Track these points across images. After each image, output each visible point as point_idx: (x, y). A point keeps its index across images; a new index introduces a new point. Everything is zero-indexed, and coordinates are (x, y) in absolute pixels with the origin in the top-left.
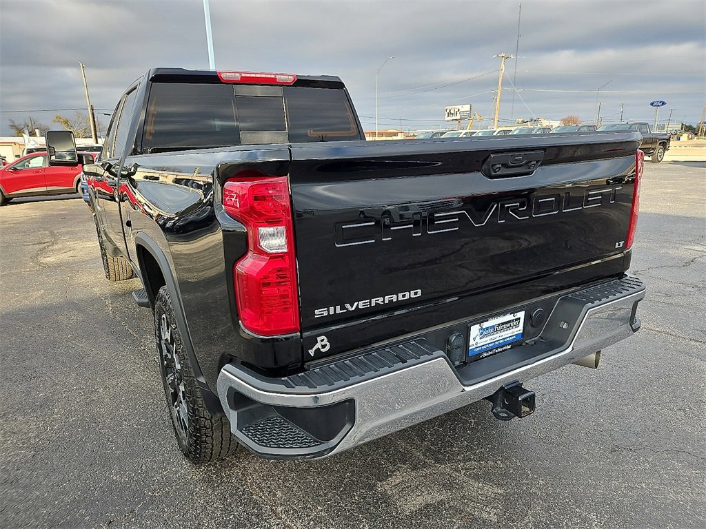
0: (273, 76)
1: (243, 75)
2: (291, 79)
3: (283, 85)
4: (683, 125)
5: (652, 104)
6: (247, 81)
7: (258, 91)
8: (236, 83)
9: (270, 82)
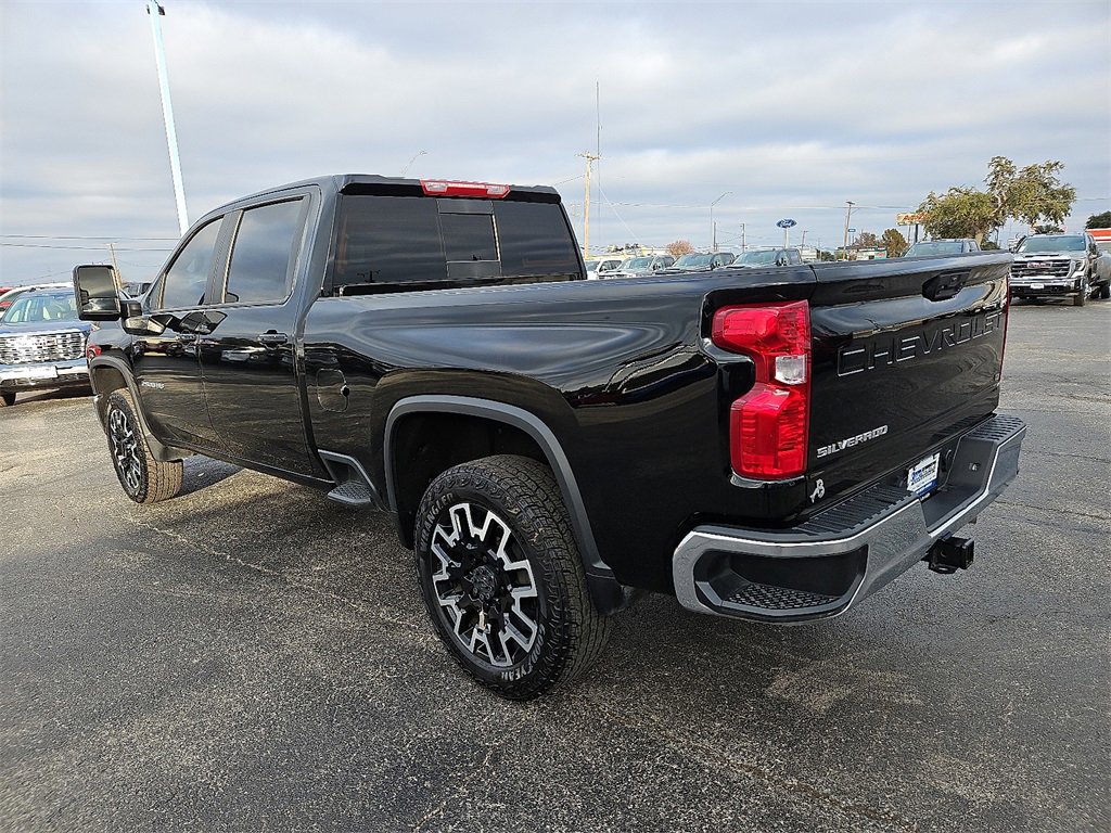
0: (483, 187)
1: (450, 185)
2: (501, 191)
3: (498, 198)
4: (818, 252)
5: (779, 224)
6: (455, 193)
7: (466, 205)
8: (439, 195)
9: (479, 194)
